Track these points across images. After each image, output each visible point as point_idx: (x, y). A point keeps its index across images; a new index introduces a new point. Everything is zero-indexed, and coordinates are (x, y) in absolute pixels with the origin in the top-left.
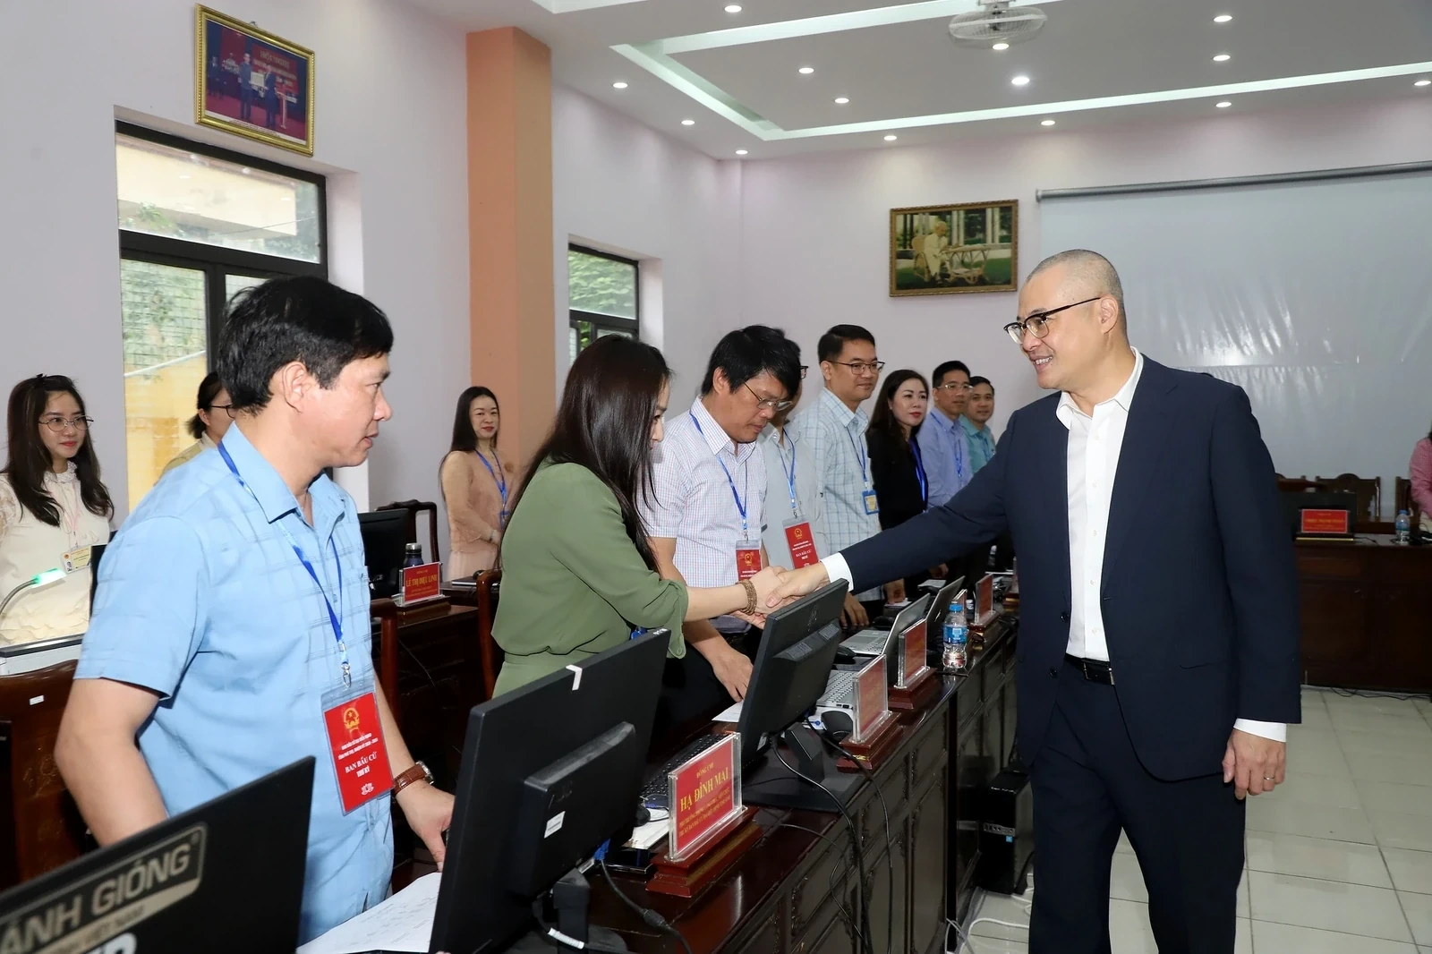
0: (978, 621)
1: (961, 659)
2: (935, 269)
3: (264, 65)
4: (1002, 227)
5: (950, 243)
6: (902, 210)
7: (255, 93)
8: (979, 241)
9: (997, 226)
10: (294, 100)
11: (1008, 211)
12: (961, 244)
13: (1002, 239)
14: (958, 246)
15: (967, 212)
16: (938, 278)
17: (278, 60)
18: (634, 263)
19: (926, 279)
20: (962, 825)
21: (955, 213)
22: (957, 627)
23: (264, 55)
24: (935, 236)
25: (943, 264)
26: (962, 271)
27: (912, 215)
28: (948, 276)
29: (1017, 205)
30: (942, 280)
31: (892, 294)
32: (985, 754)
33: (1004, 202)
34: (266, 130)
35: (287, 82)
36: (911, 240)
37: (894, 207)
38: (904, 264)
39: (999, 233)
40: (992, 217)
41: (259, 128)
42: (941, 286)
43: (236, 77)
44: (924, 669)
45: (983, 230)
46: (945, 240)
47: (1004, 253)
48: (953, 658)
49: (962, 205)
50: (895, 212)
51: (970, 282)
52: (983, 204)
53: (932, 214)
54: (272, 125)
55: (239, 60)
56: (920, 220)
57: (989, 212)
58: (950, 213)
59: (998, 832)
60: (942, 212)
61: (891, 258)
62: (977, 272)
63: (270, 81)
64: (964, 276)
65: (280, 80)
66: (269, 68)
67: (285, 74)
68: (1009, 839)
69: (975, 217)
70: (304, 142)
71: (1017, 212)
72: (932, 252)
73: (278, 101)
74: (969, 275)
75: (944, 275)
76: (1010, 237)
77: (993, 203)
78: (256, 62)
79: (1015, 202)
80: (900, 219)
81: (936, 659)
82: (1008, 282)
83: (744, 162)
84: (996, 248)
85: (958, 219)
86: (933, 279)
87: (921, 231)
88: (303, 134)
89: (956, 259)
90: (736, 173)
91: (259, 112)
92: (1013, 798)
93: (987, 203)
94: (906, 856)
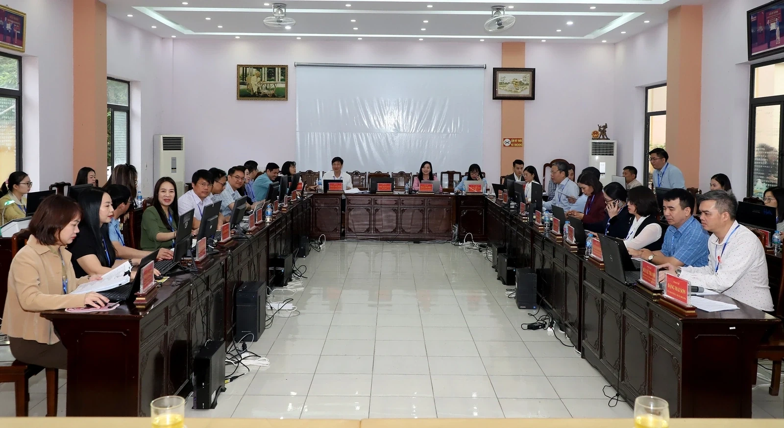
0: (274, 212)
1: (270, 220)
2: (255, 90)
3: (11, 21)
4: (282, 75)
5: (261, 80)
6: (242, 65)
7: (8, 31)
8: (273, 80)
9: (280, 75)
10: (19, 32)
11: (284, 69)
12: (266, 81)
13: (282, 80)
14: (264, 81)
15: (268, 68)
16: (257, 93)
17: (15, 18)
18: (128, 83)
19: (252, 94)
20: (270, 269)
21: (263, 68)
22: (269, 211)
23: (11, 17)
24: (255, 77)
25: (258, 88)
26: (266, 91)
27: (246, 68)
28: (261, 93)
29: (287, 67)
30: (258, 94)
31: (238, 99)
32: (276, 252)
33: (282, 66)
34: (11, 45)
35: (17, 26)
36: (246, 77)
37: (239, 64)
38: (243, 87)
39: (280, 77)
40: (278, 71)
41: (9, 44)
42: (258, 97)
43: (2, 26)
44: (261, 221)
45: (275, 76)
46: (259, 79)
47: (283, 86)
48: (268, 219)
49: (266, 66)
50: (239, 66)
51: (270, 96)
52: (274, 66)
53: (254, 68)
54: (12, 42)
55: (3, 20)
56: (250, 70)
57: (277, 69)
58: (261, 68)
59: (279, 269)
60: (258, 68)
61: (237, 84)
62: (272, 92)
63: (12, 26)
64: (267, 93)
65: (15, 25)
66: (12, 21)
67: (17, 23)
68: (283, 271)
69: (271, 71)
70: (21, 47)
71: (287, 70)
72: (254, 83)
73: (14, 33)
74: (269, 93)
75: (259, 93)
76: (285, 79)
77: (278, 66)
78: (9, 20)
79: (287, 66)
80: (241, 69)
81: (264, 218)
82: (284, 97)
83: (174, 39)
84: (279, 83)
85: (265, 71)
86: (255, 94)
87: (250, 74)
88: (21, 45)
89: (264, 86)
90: (171, 43)
91: (8, 38)
92: (284, 260)
93: (276, 66)
94: (258, 258)
